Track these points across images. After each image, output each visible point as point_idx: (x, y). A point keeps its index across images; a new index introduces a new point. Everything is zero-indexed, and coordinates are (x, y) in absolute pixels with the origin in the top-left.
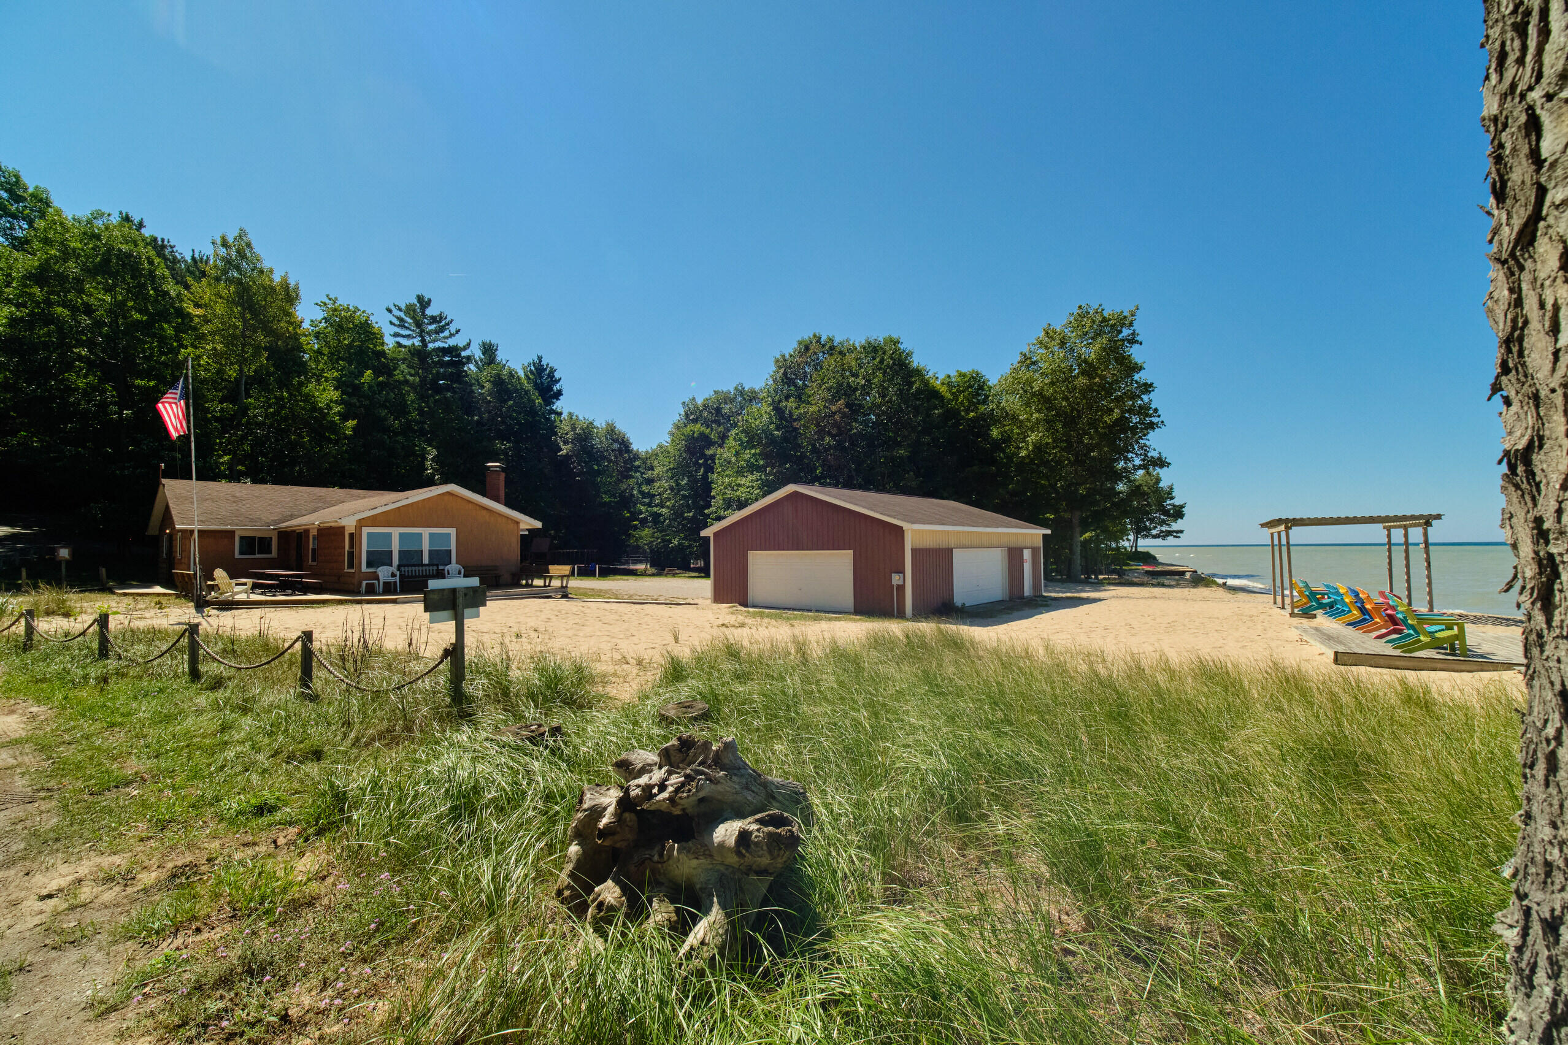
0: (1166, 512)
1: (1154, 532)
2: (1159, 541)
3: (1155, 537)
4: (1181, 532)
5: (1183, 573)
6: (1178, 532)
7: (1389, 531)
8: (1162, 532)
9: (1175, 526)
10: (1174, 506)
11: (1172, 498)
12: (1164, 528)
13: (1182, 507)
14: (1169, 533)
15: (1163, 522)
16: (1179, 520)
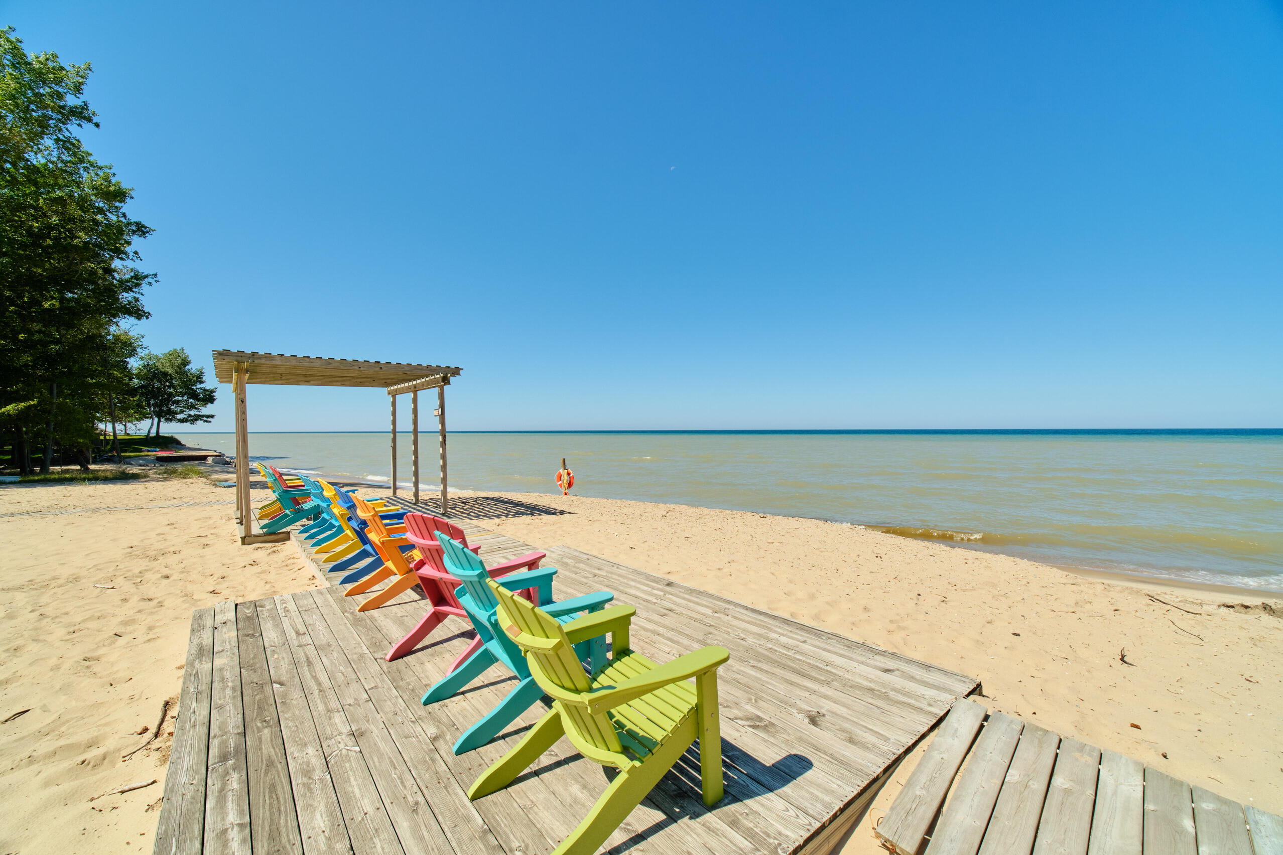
0: (195, 396)
1: (180, 416)
2: (187, 426)
3: (182, 421)
4: (212, 417)
5: (204, 458)
6: (208, 417)
7: (394, 397)
8: (190, 416)
9: (206, 410)
10: (205, 390)
11: (202, 382)
12: (193, 412)
13: (212, 391)
14: (198, 418)
15: (192, 407)
16: (209, 405)
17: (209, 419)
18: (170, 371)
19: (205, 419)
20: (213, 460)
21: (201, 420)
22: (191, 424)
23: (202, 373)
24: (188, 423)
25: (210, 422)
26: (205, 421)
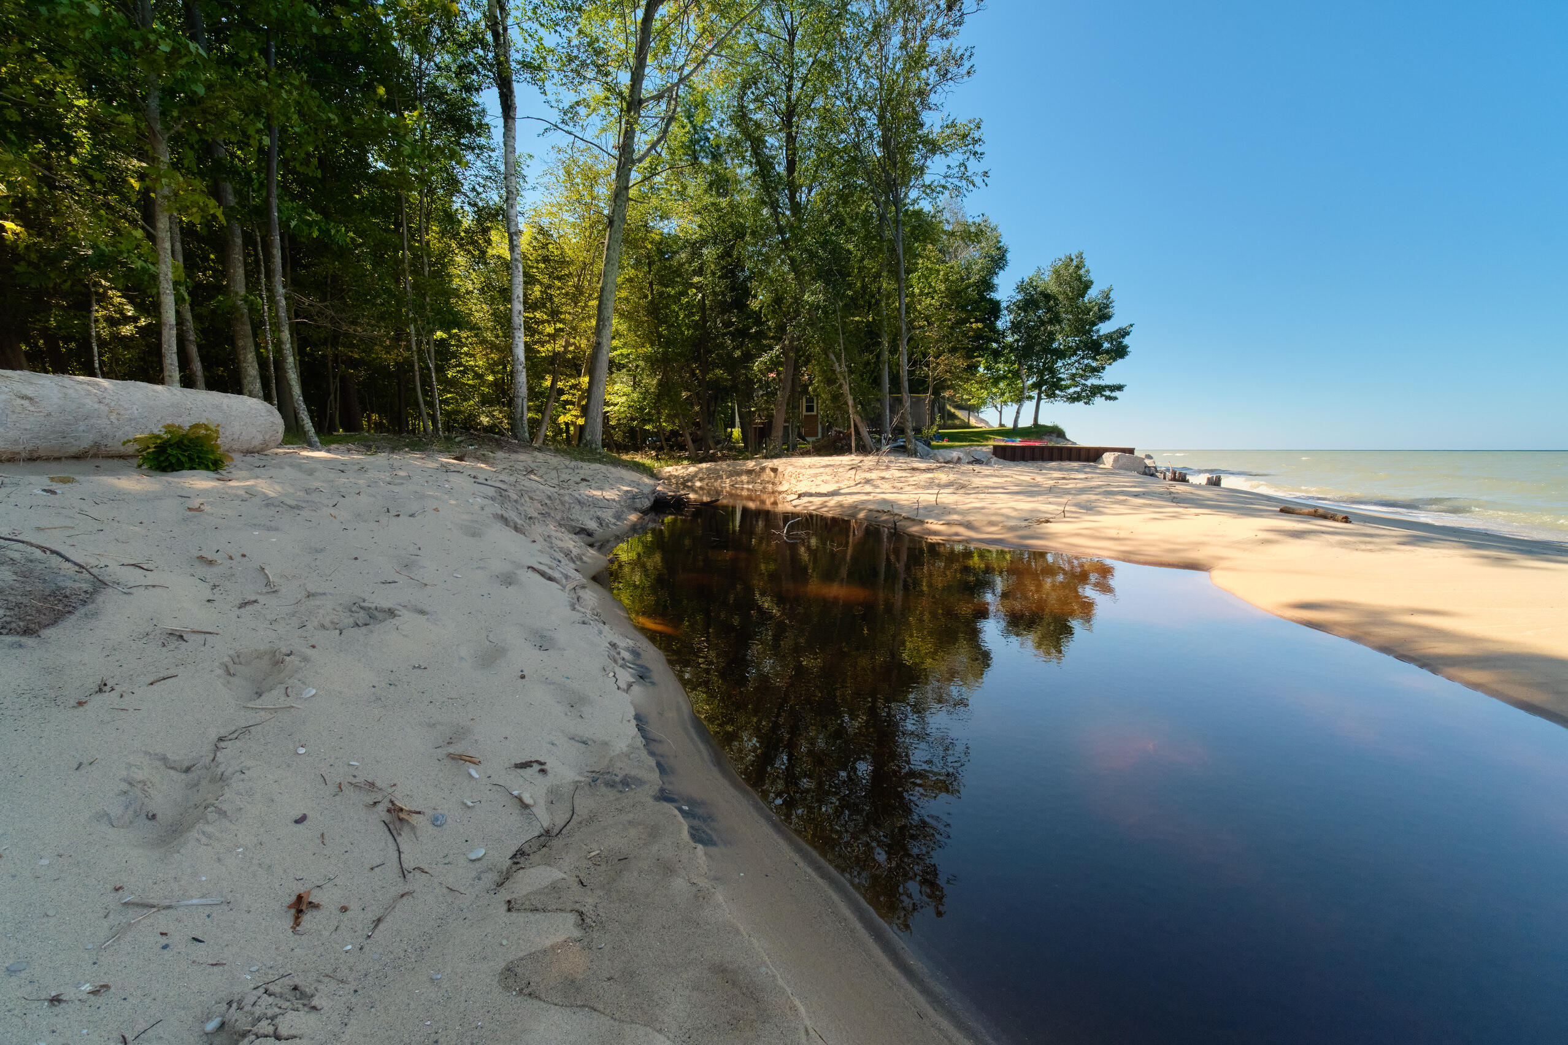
0: (1094, 347)
1: (1070, 389)
3: (1073, 398)
4: (1120, 388)
6: (1112, 388)
8: (1086, 387)
10: (1112, 332)
11: (1107, 318)
12: (1092, 379)
14: (1097, 390)
15: (1090, 370)
16: (1118, 363)
17: (1114, 394)
18: (1053, 289)
19: (1107, 393)
20: (1116, 460)
21: (1102, 396)
22: (1086, 403)
23: (1107, 297)
24: (1081, 403)
25: (1115, 398)
26: (1108, 398)
